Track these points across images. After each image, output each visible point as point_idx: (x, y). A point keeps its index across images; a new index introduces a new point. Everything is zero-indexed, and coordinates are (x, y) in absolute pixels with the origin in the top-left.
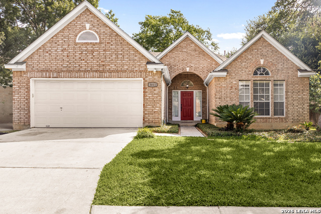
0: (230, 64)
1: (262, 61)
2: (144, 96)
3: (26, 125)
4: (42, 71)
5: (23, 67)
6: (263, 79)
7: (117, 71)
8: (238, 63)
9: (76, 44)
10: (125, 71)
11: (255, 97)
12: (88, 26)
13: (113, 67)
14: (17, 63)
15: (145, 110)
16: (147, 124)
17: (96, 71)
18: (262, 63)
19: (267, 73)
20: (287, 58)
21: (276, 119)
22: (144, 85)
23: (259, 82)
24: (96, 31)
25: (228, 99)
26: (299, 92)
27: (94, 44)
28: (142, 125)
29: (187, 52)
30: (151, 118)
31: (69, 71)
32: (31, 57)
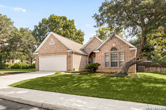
0: (101, 47)
1: (114, 45)
2: (67, 61)
3: (38, 70)
4: (42, 54)
5: (37, 53)
6: (114, 52)
7: (60, 53)
8: (104, 46)
9: (49, 45)
10: (62, 53)
11: (112, 60)
12: (52, 39)
13: (59, 52)
14: (36, 52)
15: (67, 65)
16: (68, 70)
17: (54, 53)
18: (114, 46)
19: (117, 50)
20: (125, 43)
21: (120, 68)
22: (67, 57)
23: (113, 53)
24: (54, 41)
25: (101, 61)
26: (130, 57)
27: (54, 45)
28: (66, 70)
29: (95, 43)
30: (69, 68)
31: (48, 54)
32: (39, 50)
